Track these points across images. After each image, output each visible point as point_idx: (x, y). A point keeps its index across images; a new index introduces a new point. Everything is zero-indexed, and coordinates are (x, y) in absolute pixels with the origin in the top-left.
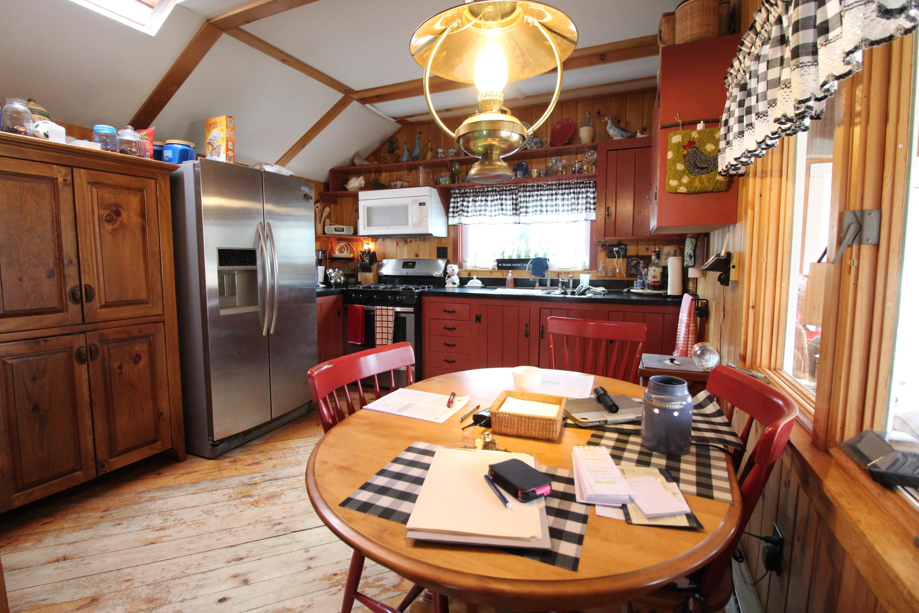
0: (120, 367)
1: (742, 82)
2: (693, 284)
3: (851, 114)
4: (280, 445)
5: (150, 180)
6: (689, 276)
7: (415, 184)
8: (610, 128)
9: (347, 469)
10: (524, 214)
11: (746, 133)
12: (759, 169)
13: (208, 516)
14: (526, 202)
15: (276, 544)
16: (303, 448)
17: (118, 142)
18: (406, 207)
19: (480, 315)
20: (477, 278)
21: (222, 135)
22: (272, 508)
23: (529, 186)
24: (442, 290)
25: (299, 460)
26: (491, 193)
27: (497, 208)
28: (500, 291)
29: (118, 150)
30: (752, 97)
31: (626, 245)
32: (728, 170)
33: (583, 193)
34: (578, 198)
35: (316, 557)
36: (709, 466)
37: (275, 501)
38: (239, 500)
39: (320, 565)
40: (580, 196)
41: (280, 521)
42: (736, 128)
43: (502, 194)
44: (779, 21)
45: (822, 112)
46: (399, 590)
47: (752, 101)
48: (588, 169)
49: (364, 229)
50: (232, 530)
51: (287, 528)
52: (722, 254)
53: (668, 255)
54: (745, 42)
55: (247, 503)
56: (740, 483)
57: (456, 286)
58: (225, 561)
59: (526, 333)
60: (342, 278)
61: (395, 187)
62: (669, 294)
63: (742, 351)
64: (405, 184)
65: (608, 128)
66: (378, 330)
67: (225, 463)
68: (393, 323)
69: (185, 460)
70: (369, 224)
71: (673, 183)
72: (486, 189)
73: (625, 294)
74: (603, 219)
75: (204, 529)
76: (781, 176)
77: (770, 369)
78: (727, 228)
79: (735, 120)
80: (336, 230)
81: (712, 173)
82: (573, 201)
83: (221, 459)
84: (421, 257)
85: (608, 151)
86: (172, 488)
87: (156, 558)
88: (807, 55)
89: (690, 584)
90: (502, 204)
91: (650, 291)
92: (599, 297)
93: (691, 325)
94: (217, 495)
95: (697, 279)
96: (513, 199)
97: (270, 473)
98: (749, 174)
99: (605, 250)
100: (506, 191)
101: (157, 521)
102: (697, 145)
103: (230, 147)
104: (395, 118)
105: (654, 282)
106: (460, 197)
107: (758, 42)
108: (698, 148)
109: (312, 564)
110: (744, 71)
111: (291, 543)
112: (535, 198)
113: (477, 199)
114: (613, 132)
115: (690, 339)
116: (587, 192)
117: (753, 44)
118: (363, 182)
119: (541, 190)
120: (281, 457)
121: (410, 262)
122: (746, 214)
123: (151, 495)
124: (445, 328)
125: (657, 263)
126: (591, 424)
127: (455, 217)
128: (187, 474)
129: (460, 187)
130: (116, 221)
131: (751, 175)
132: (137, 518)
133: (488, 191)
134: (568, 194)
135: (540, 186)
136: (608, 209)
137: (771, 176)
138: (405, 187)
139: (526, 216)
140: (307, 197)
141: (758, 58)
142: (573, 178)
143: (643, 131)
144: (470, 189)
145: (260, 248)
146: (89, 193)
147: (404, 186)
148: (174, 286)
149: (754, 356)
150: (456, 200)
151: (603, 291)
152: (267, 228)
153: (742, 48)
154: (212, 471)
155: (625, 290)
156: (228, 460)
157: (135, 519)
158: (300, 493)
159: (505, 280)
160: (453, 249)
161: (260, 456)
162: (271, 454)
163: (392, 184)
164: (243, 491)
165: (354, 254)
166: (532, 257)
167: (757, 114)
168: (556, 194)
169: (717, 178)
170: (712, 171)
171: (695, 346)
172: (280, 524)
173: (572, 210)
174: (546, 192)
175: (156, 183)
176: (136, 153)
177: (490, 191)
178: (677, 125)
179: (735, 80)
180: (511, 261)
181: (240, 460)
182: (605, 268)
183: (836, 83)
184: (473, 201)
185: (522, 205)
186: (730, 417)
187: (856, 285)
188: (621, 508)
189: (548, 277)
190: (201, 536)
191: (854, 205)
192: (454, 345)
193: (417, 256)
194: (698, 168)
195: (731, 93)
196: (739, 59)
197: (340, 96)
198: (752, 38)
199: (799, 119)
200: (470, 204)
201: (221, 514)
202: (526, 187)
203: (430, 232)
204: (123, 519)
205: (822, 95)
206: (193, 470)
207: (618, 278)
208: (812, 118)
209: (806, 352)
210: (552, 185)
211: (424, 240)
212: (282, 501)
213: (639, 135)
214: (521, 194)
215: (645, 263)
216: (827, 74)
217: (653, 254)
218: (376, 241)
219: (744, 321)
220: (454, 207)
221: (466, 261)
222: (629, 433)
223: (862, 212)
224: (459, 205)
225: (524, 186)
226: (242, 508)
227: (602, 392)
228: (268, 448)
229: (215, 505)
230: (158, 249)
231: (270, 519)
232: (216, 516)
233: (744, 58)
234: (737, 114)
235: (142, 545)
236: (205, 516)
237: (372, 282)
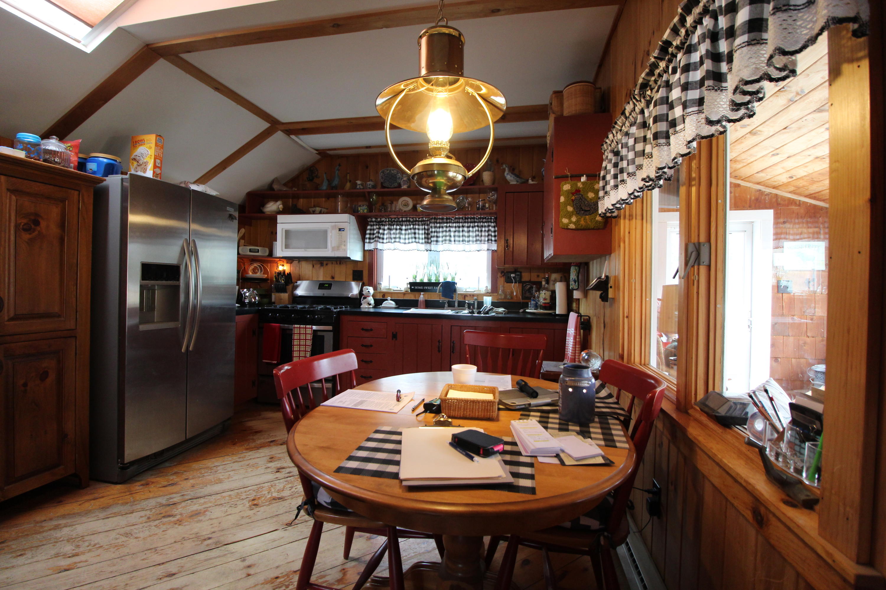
0: (25, 385)
1: (615, 150)
2: (576, 304)
3: (690, 179)
4: (195, 465)
5: (73, 191)
6: (574, 297)
7: (334, 211)
8: (507, 174)
9: (328, 448)
10: (435, 243)
11: (620, 186)
12: (627, 213)
13: (127, 539)
14: (437, 232)
15: (208, 557)
16: (221, 467)
17: (42, 151)
18: (325, 232)
19: (397, 333)
20: (391, 300)
21: (149, 153)
22: (199, 525)
23: (440, 219)
24: (358, 310)
25: (219, 479)
26: (405, 223)
27: (410, 236)
28: (413, 311)
29: (42, 160)
30: (624, 162)
31: (521, 272)
32: (606, 213)
33: (485, 226)
34: (481, 231)
35: (254, 565)
36: (610, 429)
37: (200, 518)
38: (160, 521)
39: (259, 571)
40: (483, 229)
41: (210, 536)
42: (612, 183)
43: (416, 225)
44: (642, 112)
45: (672, 176)
46: (342, 584)
47: (624, 164)
48: (489, 207)
49: (282, 251)
50: (158, 549)
51: (218, 542)
52: (603, 277)
53: (555, 281)
54: (618, 122)
55: (170, 523)
56: (632, 437)
57: (371, 306)
58: (155, 578)
59: (439, 348)
60: (257, 298)
61: (314, 213)
62: (557, 313)
63: (620, 351)
64: (323, 210)
65: (506, 174)
66: (296, 348)
67: (137, 487)
68: (311, 341)
69: (87, 486)
70: (287, 246)
71: (565, 221)
72: (401, 219)
73: (521, 314)
74: (503, 249)
75: (125, 551)
76: (642, 219)
77: (641, 365)
78: (603, 258)
79: (611, 176)
80: (251, 251)
81: (593, 215)
82: (477, 233)
83: (130, 483)
84: (336, 279)
85: (506, 193)
86: (79, 514)
87: (74, 584)
88: (663, 138)
89: (600, 525)
90: (415, 233)
91: (542, 311)
92: (500, 315)
93: (578, 337)
94: (133, 518)
95: (579, 299)
96: (425, 229)
97: (189, 492)
98: (620, 217)
99: (503, 276)
100: (419, 221)
101: (68, 548)
102: (582, 193)
103: (157, 165)
104: (317, 150)
105: (545, 303)
106: (376, 225)
107: (627, 124)
108: (582, 195)
109: (251, 571)
110: (617, 142)
111: (225, 555)
112: (445, 229)
113: (392, 227)
114: (509, 177)
115: (577, 349)
116: (489, 226)
117: (624, 124)
118: (281, 207)
119: (450, 222)
120: (199, 477)
121: (327, 284)
122: (620, 246)
123: (54, 523)
124: (363, 345)
125: (547, 288)
126: (518, 407)
127: (372, 243)
128: (94, 499)
129: (377, 216)
130: (34, 230)
131: (622, 217)
132: (43, 547)
133: (402, 221)
134: (473, 227)
135: (449, 219)
136: (507, 241)
137: (636, 219)
138: (324, 213)
139: (436, 244)
140: (231, 217)
141: (627, 134)
142: (477, 214)
143: (533, 178)
144: (386, 218)
145: (184, 264)
146: (8, 201)
147: (322, 212)
148: (89, 301)
149: (629, 355)
150: (372, 228)
151: (504, 311)
152: (192, 244)
153: (616, 126)
154: (122, 495)
155: (521, 310)
156: (138, 483)
157: (40, 548)
158: (226, 508)
159: (417, 301)
160: (369, 271)
161: (175, 477)
162: (186, 475)
163: (311, 210)
164: (162, 511)
165: (268, 274)
166: (442, 280)
167: (628, 174)
168: (463, 227)
169: (597, 219)
170: (593, 213)
171: (582, 353)
172: (209, 538)
173: (476, 241)
174: (454, 225)
175: (79, 194)
176: (60, 164)
177: (404, 221)
178: (567, 177)
179: (609, 148)
180: (422, 284)
181: (153, 483)
182: (503, 291)
183: (681, 159)
184: (389, 229)
185: (433, 234)
186: (618, 398)
187: (698, 293)
188: (555, 457)
189: (456, 299)
190: (123, 558)
191: (694, 239)
192: (371, 362)
193: (333, 278)
194: (583, 210)
195: (607, 157)
196: (612, 133)
197: (265, 125)
198: (623, 120)
199: (657, 179)
200: (386, 232)
201: (141, 535)
202: (437, 219)
203: (348, 256)
204: (24, 550)
205: (673, 165)
206: (100, 496)
207: (515, 300)
208: (665, 179)
209: (663, 356)
210: (459, 218)
211: (340, 263)
212: (208, 518)
213: (530, 182)
214: (433, 225)
215: (537, 287)
216: (676, 152)
217: (543, 280)
218: (291, 263)
219: (621, 328)
220: (370, 234)
221: (381, 284)
222: (548, 412)
223: (699, 244)
224: (375, 232)
225: (435, 219)
226: (164, 527)
227: (523, 383)
228: (183, 469)
229: (133, 528)
230: (75, 261)
231: (198, 535)
232: (136, 538)
233: (617, 133)
234: (612, 172)
235: (55, 573)
236: (124, 539)
237: (287, 302)
